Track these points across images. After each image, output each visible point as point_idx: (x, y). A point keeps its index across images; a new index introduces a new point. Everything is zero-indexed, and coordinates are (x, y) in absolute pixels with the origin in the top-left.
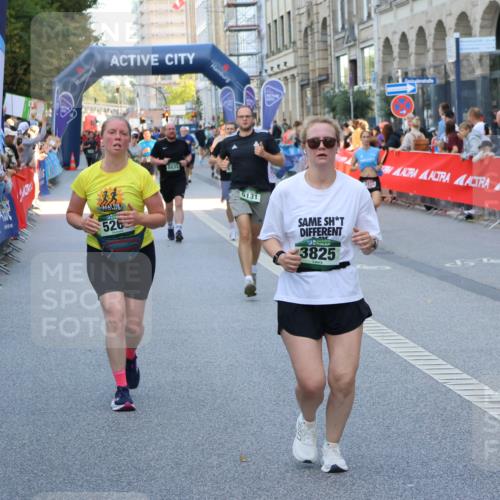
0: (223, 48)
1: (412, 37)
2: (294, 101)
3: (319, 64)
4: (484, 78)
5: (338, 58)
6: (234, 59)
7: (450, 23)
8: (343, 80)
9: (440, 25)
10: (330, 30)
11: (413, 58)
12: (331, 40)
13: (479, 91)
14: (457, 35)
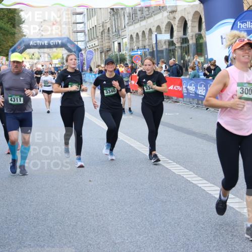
0: (71, 39)
1: (140, 34)
2: (98, 58)
3: (107, 44)
4: (166, 49)
5: (114, 42)
6: (76, 43)
7: (154, 29)
8: (116, 50)
9: (150, 30)
10: (111, 32)
11: (141, 42)
12: (111, 36)
13: (165, 54)
14: (156, 33)
